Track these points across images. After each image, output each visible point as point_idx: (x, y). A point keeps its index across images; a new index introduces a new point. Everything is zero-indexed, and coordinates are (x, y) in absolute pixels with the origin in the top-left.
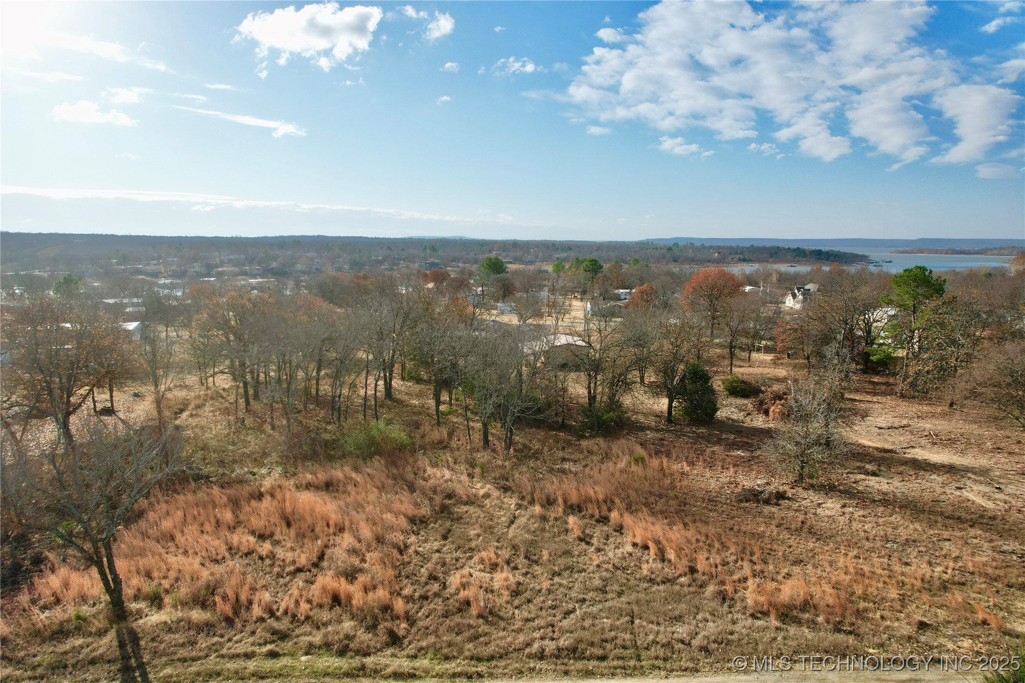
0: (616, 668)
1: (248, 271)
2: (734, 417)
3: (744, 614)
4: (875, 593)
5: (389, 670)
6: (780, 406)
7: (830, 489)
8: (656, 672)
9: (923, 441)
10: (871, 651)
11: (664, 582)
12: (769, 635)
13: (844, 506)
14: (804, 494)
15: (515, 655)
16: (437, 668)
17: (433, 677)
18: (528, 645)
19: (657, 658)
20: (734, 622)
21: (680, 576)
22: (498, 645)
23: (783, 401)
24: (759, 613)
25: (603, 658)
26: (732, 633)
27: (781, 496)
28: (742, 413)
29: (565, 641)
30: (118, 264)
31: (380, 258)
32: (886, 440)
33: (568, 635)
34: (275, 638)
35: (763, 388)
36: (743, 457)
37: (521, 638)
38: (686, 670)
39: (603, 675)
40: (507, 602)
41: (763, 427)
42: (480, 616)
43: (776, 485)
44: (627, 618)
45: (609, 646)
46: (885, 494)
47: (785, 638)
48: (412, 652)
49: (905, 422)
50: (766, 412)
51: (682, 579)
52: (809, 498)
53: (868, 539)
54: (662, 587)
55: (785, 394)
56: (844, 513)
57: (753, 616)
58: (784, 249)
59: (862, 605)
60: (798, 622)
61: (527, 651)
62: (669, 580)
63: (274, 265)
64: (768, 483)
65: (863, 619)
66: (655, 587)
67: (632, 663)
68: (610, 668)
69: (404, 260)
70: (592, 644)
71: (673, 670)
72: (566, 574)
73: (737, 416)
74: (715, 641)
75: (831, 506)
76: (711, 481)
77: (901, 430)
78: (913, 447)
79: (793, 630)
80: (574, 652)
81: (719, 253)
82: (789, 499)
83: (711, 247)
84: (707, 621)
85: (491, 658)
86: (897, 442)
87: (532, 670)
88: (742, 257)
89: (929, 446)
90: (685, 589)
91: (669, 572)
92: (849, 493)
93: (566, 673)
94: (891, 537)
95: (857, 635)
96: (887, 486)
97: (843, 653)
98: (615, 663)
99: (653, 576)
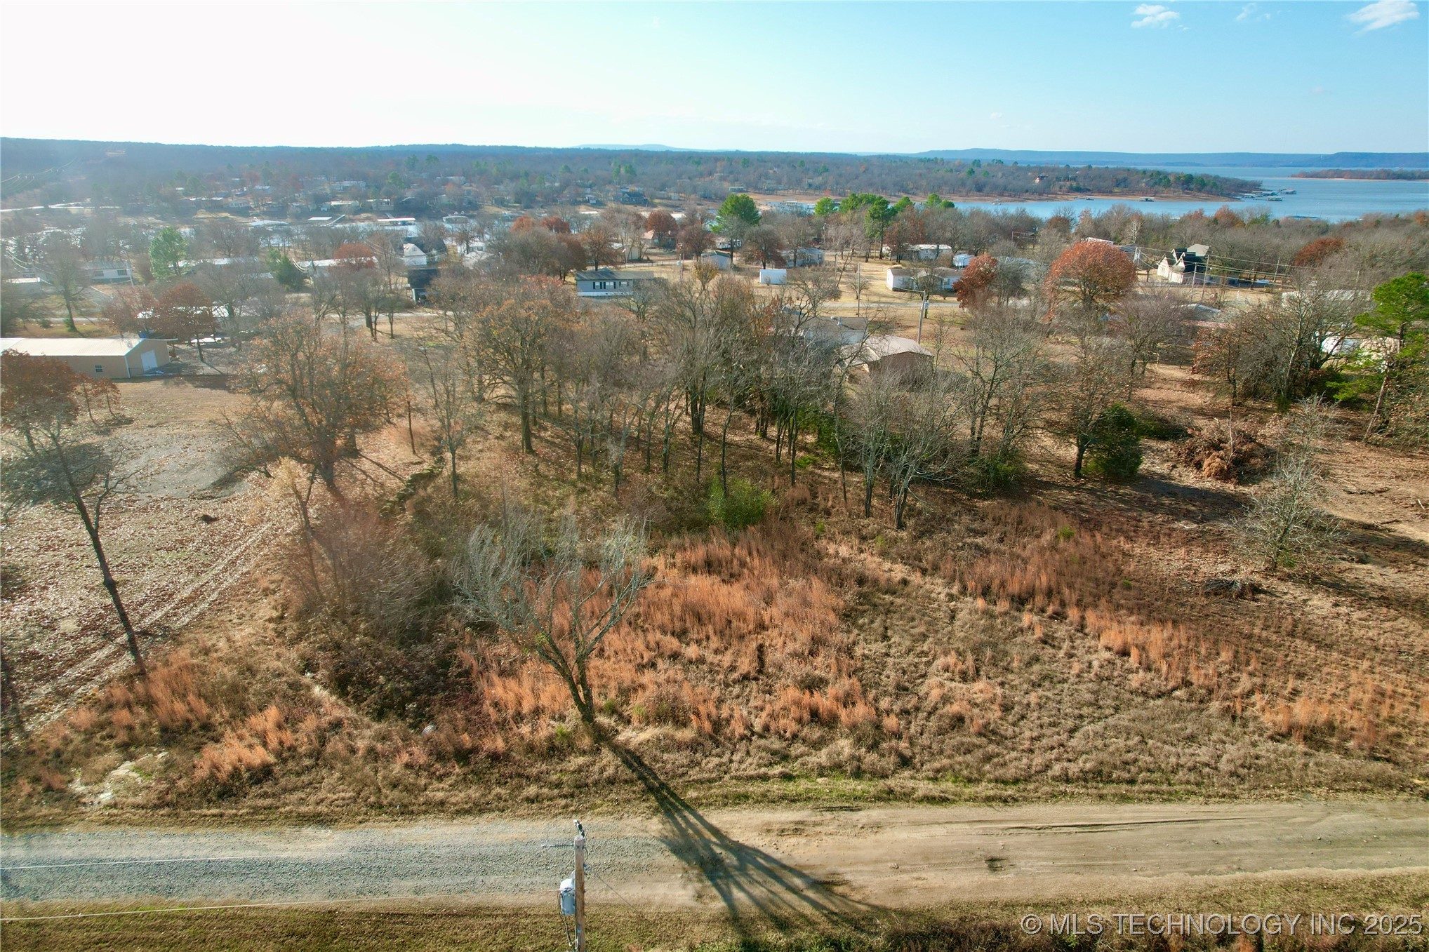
0: (1151, 793)
1: (374, 206)
2: (1157, 469)
3: (1260, 735)
4: (1401, 715)
5: (920, 793)
6: (1218, 460)
7: (1313, 581)
8: (1193, 798)
9: (1409, 513)
10: (1417, 781)
11: (1159, 697)
12: (1299, 762)
13: (1336, 605)
14: (1283, 587)
15: (1039, 777)
16: (967, 791)
17: (966, 800)
18: (1048, 767)
19: (1188, 782)
20: (1254, 744)
21: (1175, 689)
22: (1017, 768)
23: (1222, 452)
24: (1281, 736)
25: (1132, 782)
26: (1257, 757)
27: (1256, 589)
28: (1166, 465)
29: (1084, 763)
30: (186, 194)
31: (557, 185)
32: (1360, 510)
33: (1084, 756)
34: (777, 759)
35: (1189, 431)
36: (1189, 532)
37: (1038, 760)
38: (1224, 796)
39: (1140, 800)
40: (1001, 719)
41: (1198, 486)
42: (980, 734)
43: (1244, 575)
44: (1137, 739)
45: (1133, 769)
46: (1382, 589)
47: (1317, 764)
48: (931, 774)
49: (1380, 485)
50: (1199, 466)
51: (1177, 693)
52: (1292, 592)
53: (1376, 649)
54: (1159, 702)
55: (1220, 441)
56: (1339, 614)
57: (1272, 738)
58: (1137, 172)
59: (1392, 729)
60: (1327, 747)
61: (1050, 773)
62: (1163, 694)
63: (409, 195)
64: (1233, 571)
65: (1398, 745)
66: (1152, 703)
67: (1165, 787)
68: (1144, 792)
69: (591, 187)
70: (1115, 767)
71: (1210, 796)
72: (1047, 684)
73: (1161, 468)
74: (1243, 766)
75: (1320, 604)
76: (1161, 564)
77: (1377, 495)
78: (1397, 521)
79: (1322, 756)
80: (1098, 775)
81: (1041, 178)
82: (1264, 592)
83: (1028, 169)
84: (1224, 743)
85: (1016, 781)
86: (1375, 513)
87: (1065, 793)
88: (1074, 184)
89: (1417, 519)
90: (1185, 704)
91: (1159, 683)
92: (1338, 587)
93: (1101, 797)
94: (1404, 648)
95: (1396, 763)
96: (1381, 579)
97: (1387, 784)
98: (1147, 787)
99: (1144, 689)
